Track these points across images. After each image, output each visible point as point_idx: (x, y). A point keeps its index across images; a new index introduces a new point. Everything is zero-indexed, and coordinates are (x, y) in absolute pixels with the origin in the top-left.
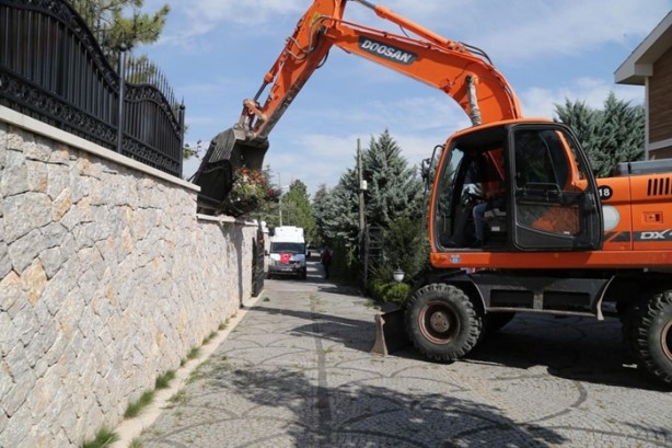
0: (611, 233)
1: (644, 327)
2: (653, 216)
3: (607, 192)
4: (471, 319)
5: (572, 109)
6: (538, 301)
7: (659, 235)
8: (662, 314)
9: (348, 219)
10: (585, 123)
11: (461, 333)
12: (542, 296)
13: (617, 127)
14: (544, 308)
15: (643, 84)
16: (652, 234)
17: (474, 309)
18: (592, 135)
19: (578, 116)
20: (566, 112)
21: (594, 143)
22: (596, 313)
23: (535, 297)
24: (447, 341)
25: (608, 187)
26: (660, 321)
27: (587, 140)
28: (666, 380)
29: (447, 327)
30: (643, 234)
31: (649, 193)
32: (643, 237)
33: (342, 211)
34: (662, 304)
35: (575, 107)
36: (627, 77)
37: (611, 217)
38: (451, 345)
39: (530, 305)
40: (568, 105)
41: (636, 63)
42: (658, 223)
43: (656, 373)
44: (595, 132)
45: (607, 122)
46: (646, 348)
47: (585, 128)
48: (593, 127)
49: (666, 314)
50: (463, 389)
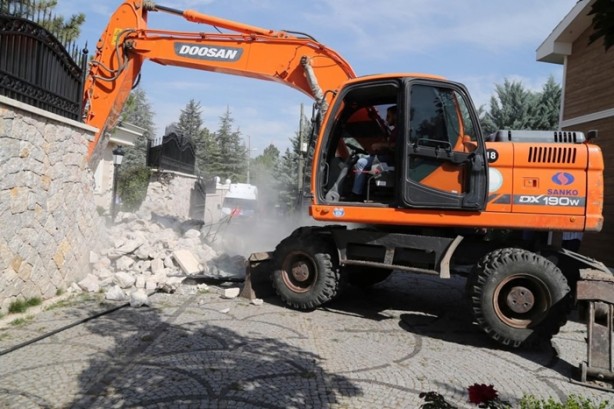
0: (495, 195)
1: (479, 285)
2: (531, 181)
3: (493, 156)
4: (328, 270)
5: (509, 89)
6: (389, 256)
7: (535, 200)
8: (496, 273)
9: (291, 179)
10: (520, 103)
11: (317, 283)
12: (393, 251)
13: (551, 109)
14: (394, 263)
15: (562, 63)
16: (529, 198)
17: (331, 261)
18: (525, 114)
19: (514, 96)
20: (505, 92)
21: (526, 121)
22: (439, 270)
23: (387, 252)
24: (306, 290)
25: (495, 151)
26: (494, 280)
27: (520, 119)
28: (494, 337)
29: (307, 276)
30: (522, 197)
31: (529, 160)
32: (521, 201)
33: (285, 170)
34: (497, 263)
35: (513, 86)
36: (546, 55)
37: (495, 179)
38: (309, 294)
39: (382, 261)
40: (507, 85)
41: (556, 41)
42: (535, 189)
43: (486, 330)
44: (529, 111)
45: (541, 103)
46: (479, 306)
47: (519, 107)
48: (526, 107)
49: (500, 273)
50: (301, 337)
